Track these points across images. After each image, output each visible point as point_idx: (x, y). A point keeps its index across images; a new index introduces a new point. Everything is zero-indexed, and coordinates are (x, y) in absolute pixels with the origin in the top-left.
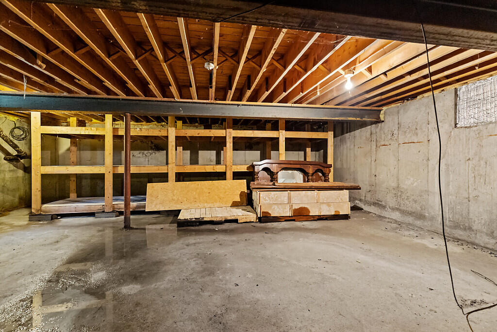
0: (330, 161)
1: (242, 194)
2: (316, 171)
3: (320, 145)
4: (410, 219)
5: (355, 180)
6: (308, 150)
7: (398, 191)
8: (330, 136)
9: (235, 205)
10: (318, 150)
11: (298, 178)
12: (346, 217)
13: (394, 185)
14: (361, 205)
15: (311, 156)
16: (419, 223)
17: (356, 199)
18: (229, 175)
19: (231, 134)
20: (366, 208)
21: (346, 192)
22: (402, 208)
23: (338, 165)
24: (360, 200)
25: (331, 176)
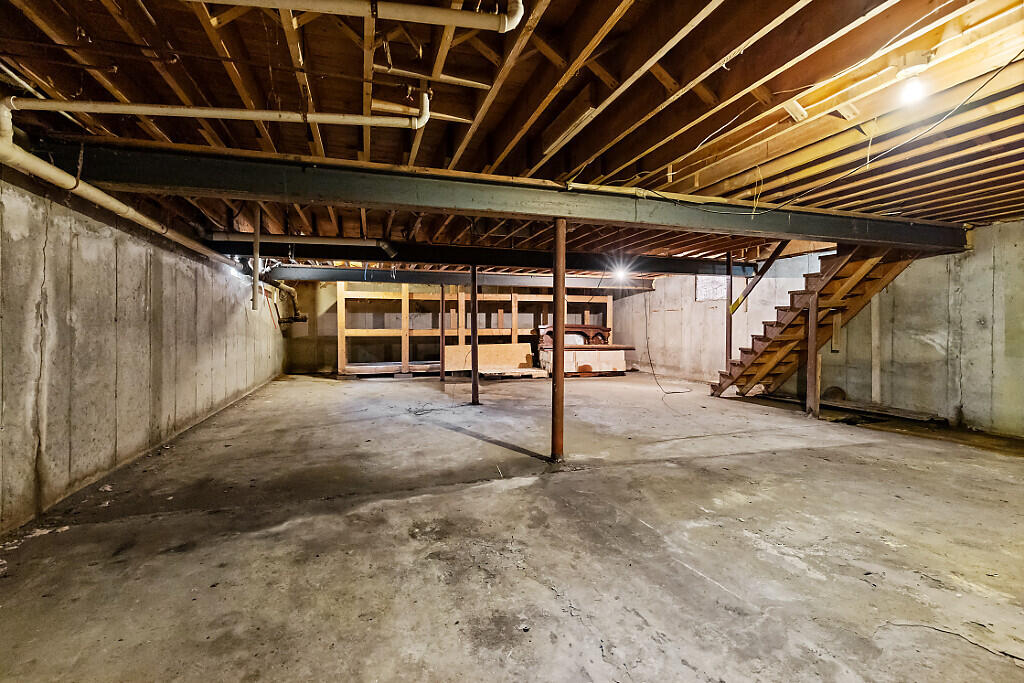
0: (609, 325)
1: (528, 356)
2: (596, 335)
3: (599, 309)
4: (671, 373)
5: (632, 343)
6: (587, 313)
7: (664, 351)
8: (609, 300)
9: (522, 366)
10: (596, 313)
11: (579, 340)
12: (622, 374)
13: (661, 345)
14: (637, 367)
15: (590, 319)
16: (676, 374)
17: (633, 362)
18: (515, 338)
19: (517, 298)
20: (641, 369)
21: (623, 351)
22: (668, 364)
23: (618, 330)
24: (637, 363)
25: (610, 339)
